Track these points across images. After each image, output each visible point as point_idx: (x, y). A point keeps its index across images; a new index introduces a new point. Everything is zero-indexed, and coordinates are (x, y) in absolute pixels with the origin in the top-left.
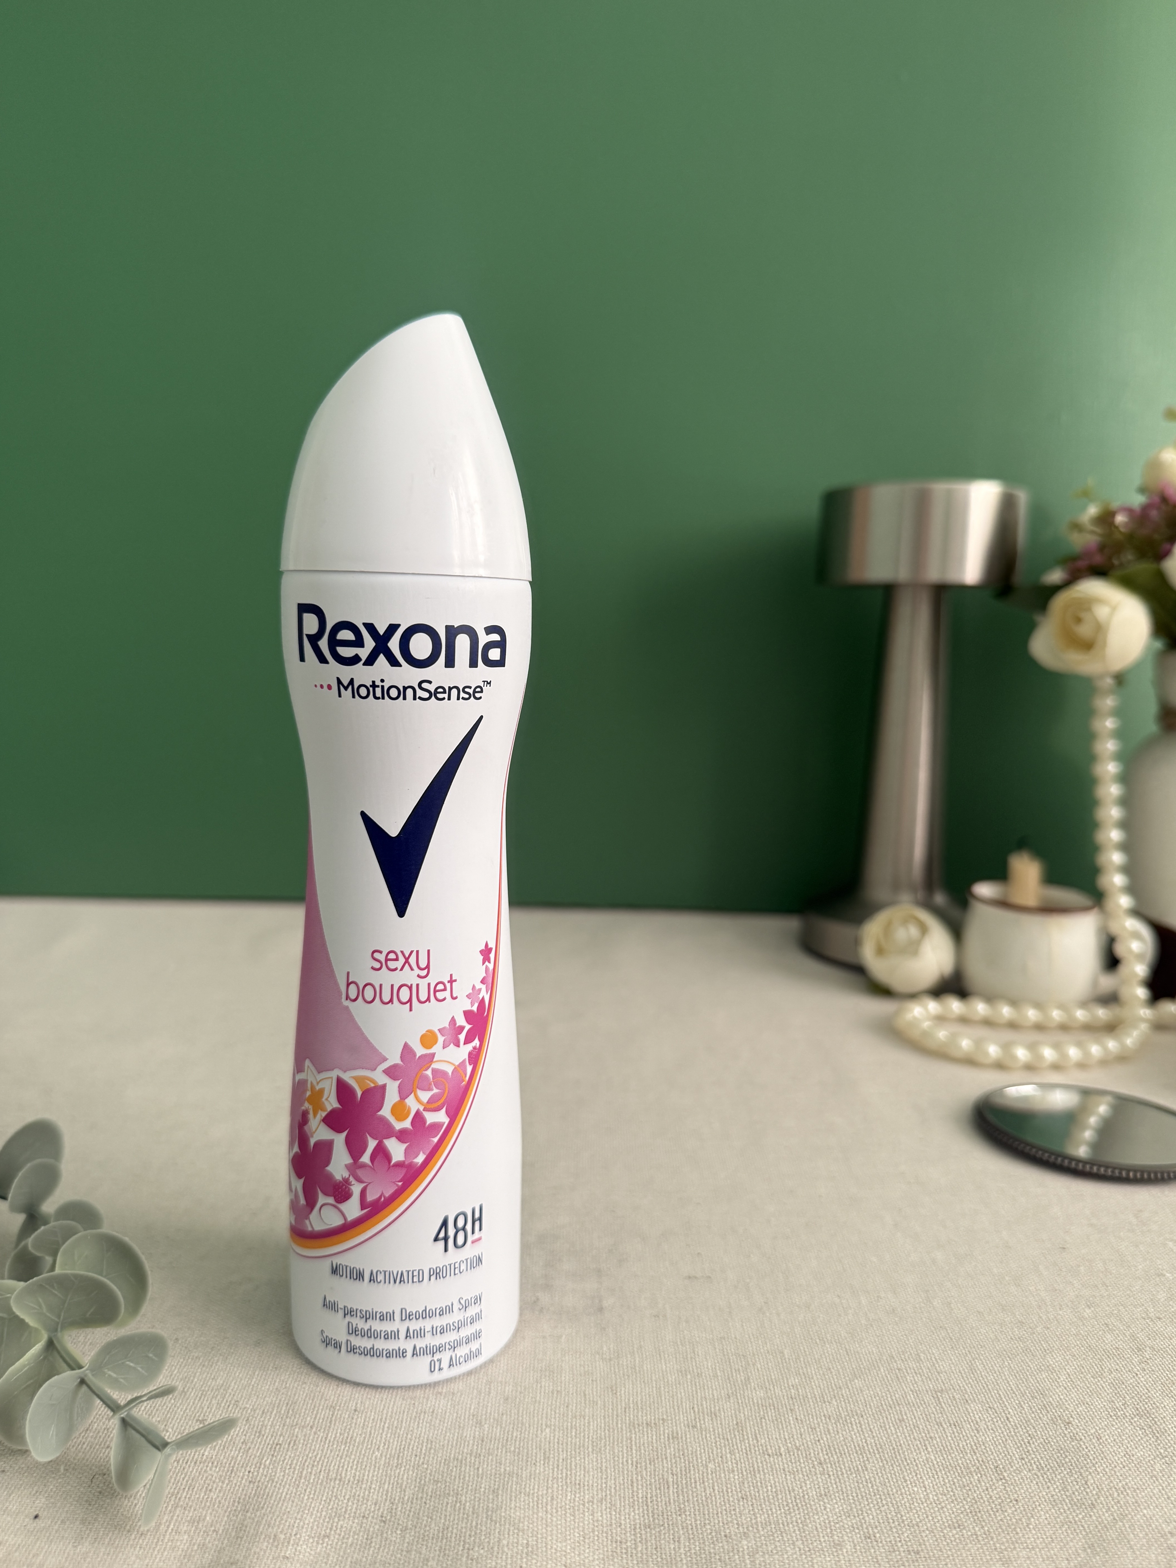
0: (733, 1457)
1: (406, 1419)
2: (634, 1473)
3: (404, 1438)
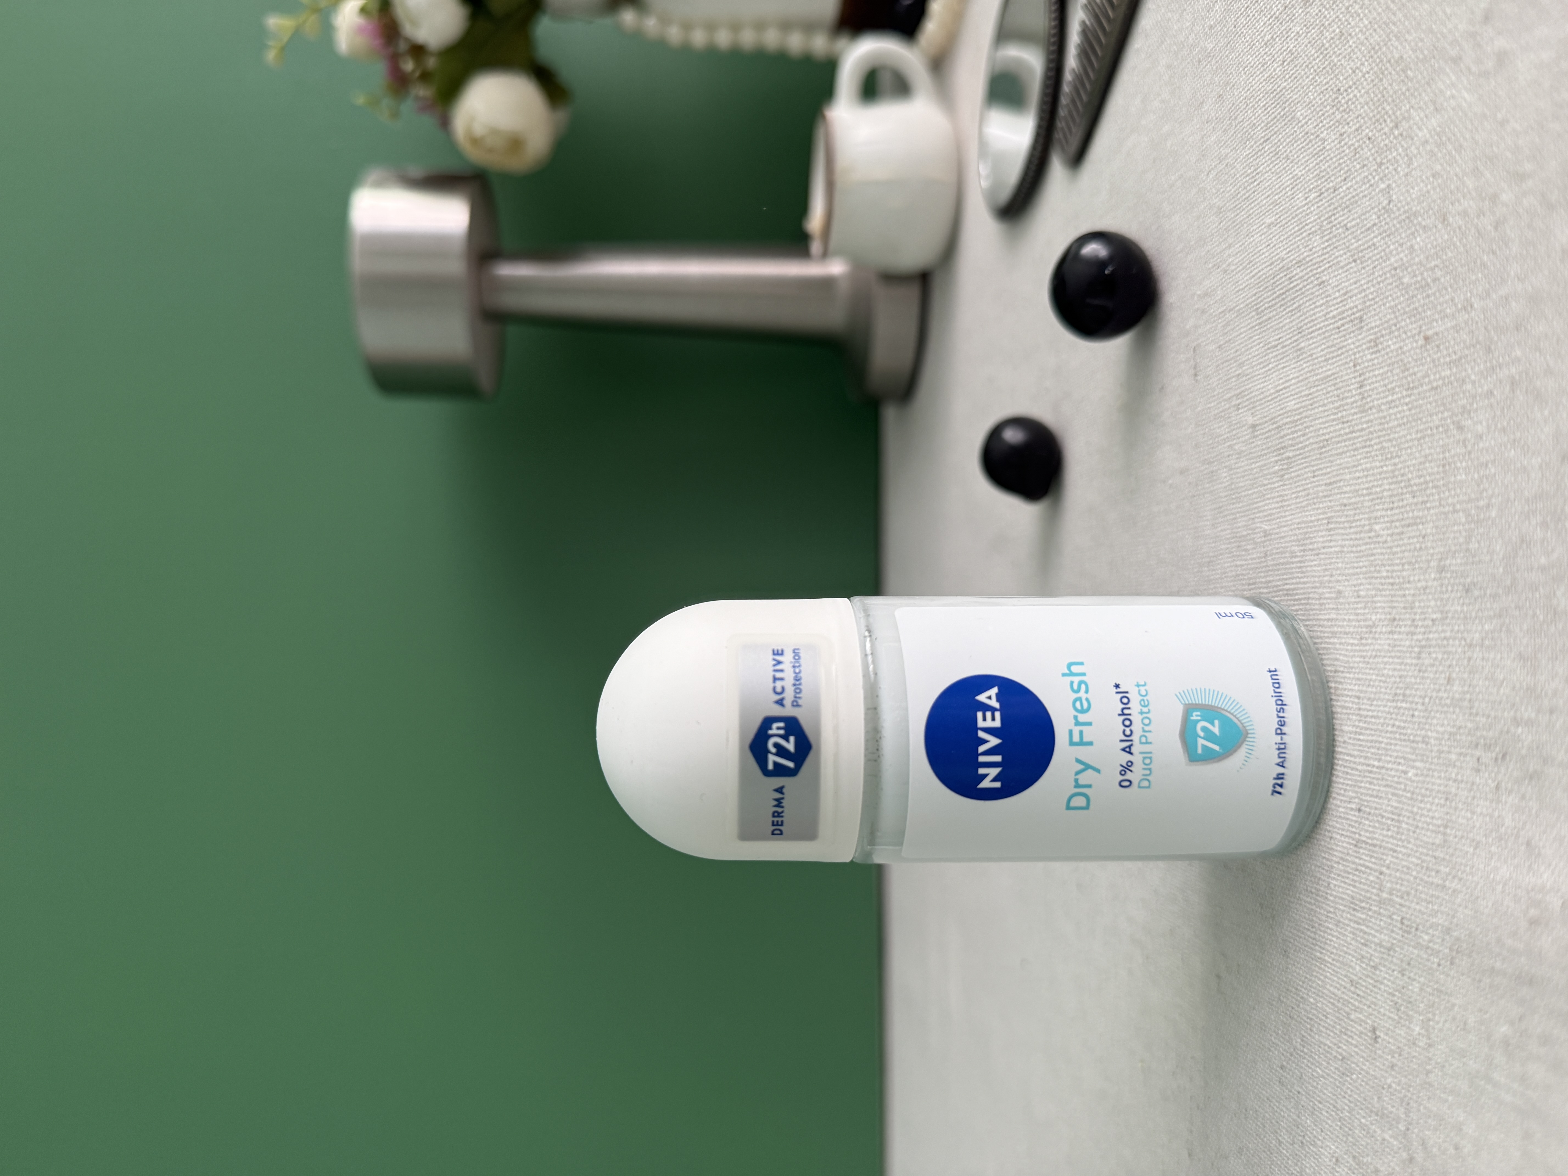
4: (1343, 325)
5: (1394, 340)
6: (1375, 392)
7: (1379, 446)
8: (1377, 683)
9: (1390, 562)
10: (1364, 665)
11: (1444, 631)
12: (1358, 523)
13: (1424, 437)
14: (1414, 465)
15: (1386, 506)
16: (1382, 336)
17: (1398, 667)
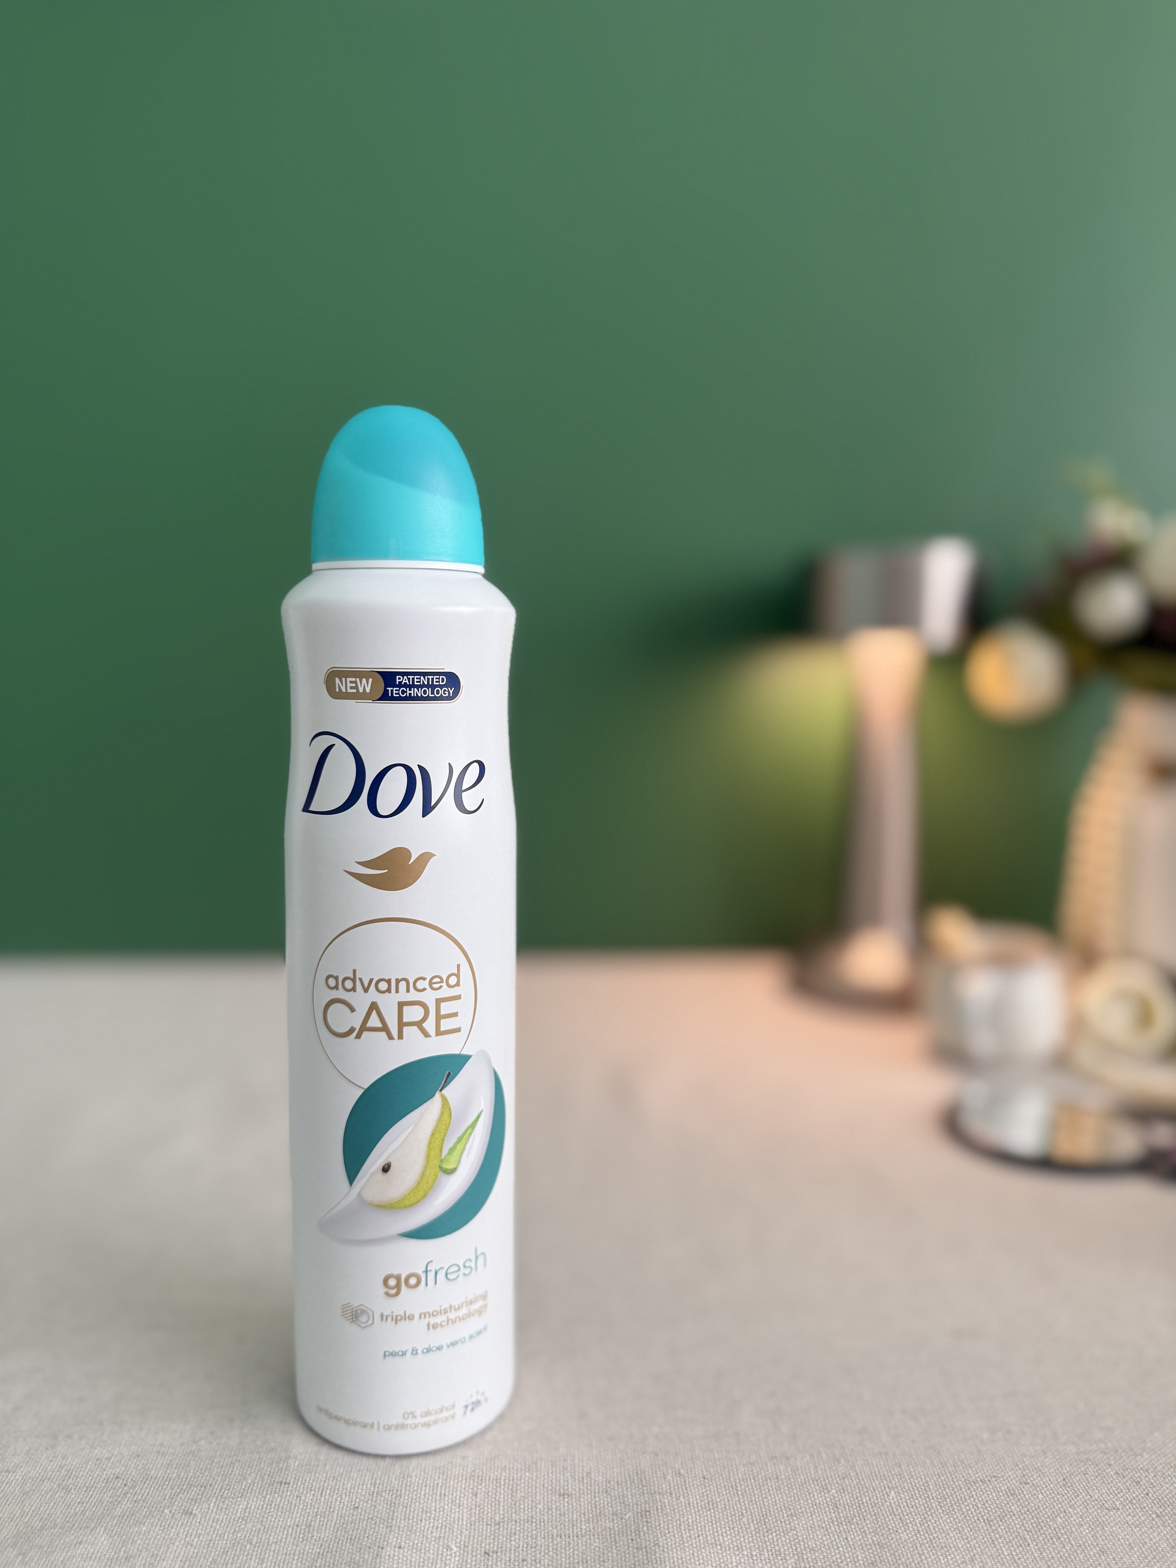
0: (1076, 1511)
1: (756, 1486)
2: (990, 1531)
3: (762, 1506)
4: (1020, 1469)
5: (1018, 1510)
6: (981, 1493)
7: (946, 1496)
8: (792, 1494)
9: (873, 1504)
10: (800, 1484)
11: (842, 1546)
12: (891, 1478)
13: (960, 1533)
14: (940, 1525)
15: (908, 1501)
16: (1019, 1500)
17: (808, 1511)
